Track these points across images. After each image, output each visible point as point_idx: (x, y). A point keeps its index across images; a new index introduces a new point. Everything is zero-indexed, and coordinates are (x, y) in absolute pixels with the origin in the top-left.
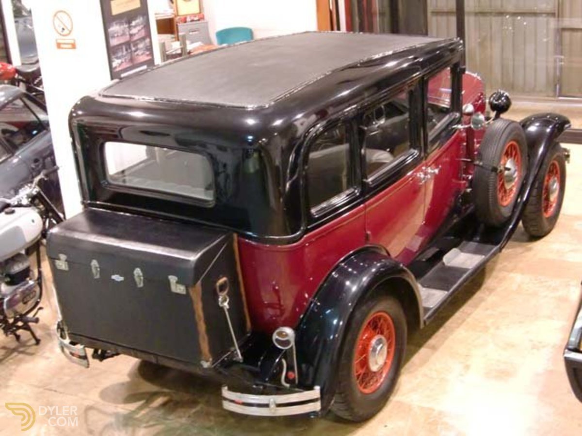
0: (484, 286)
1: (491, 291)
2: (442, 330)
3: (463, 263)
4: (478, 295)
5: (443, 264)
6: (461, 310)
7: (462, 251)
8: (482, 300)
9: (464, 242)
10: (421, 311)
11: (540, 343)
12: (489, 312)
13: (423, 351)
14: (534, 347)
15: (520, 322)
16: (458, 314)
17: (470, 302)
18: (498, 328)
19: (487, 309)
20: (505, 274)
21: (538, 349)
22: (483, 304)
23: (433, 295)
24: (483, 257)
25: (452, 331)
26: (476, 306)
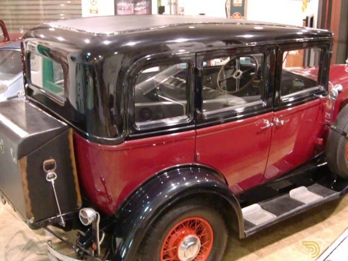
3: (304, 199)
4: (320, 225)
5: (289, 196)
6: (300, 233)
7: (309, 190)
8: (320, 229)
9: (316, 184)
10: (241, 225)
16: (295, 236)
17: (310, 229)
23: (265, 215)
24: (322, 197)
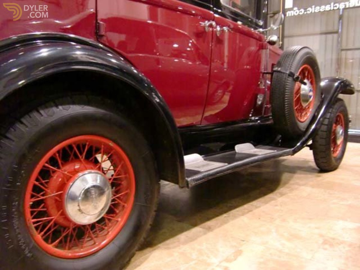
0: (277, 191)
1: (282, 195)
2: (225, 215)
11: (334, 239)
12: (278, 208)
13: (196, 230)
14: (325, 242)
15: (310, 219)
18: (284, 220)
19: (276, 206)
20: (296, 186)
21: (331, 245)
22: (273, 202)
24: (276, 151)
25: (235, 217)
26: (266, 203)
